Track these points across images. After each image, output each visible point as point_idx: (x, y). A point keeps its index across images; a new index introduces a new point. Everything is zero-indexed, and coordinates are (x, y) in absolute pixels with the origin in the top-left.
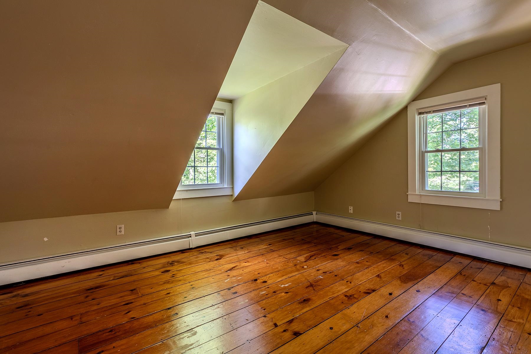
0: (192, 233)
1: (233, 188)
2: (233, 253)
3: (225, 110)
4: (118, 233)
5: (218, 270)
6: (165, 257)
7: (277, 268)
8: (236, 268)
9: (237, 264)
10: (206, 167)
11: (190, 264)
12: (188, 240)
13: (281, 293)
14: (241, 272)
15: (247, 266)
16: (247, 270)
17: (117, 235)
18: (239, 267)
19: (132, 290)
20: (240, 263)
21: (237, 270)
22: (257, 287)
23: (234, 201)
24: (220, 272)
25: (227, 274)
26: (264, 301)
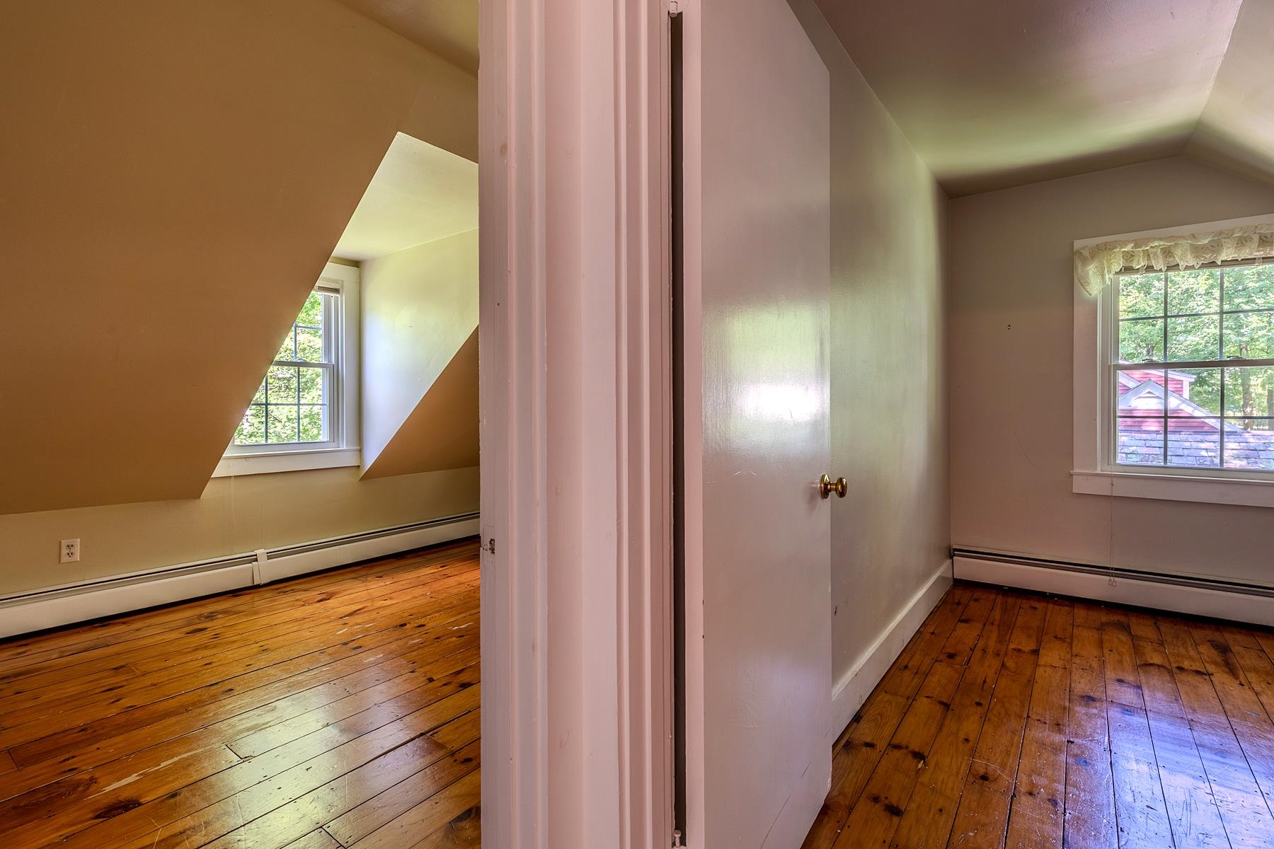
0: (260, 552)
1: (360, 451)
2: (358, 587)
3: (343, 281)
4: (65, 559)
5: (323, 618)
6: (190, 607)
7: (451, 603)
8: (362, 611)
9: (365, 605)
10: (295, 405)
11: (256, 613)
12: (248, 568)
13: (451, 637)
14: (374, 615)
15: (388, 606)
16: (387, 612)
17: (62, 562)
18: (371, 608)
19: (116, 669)
20: (373, 601)
21: (366, 614)
22: (404, 635)
23: (363, 479)
24: (327, 620)
25: (341, 621)
26: (415, 653)
